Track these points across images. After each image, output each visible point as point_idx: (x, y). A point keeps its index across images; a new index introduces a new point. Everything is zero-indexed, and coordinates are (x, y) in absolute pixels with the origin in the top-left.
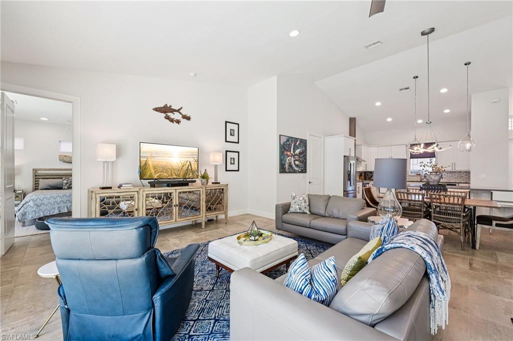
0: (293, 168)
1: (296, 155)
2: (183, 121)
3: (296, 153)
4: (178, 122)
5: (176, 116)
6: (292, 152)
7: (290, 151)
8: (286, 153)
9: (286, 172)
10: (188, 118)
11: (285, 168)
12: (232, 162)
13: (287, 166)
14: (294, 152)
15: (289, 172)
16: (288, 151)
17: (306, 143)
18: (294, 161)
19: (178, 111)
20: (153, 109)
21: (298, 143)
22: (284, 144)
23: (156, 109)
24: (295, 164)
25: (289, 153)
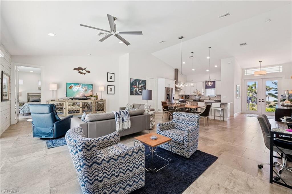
0: (138, 93)
1: (140, 87)
2: (87, 73)
3: (139, 86)
4: (84, 74)
5: (84, 71)
6: (137, 86)
7: (136, 86)
8: (133, 86)
9: (134, 95)
10: (89, 72)
11: (133, 93)
12: (111, 90)
13: (134, 92)
14: (138, 86)
15: (136, 95)
16: (135, 85)
17: (146, 82)
18: (139, 90)
19: (84, 69)
20: (73, 69)
21: (141, 82)
22: (132, 82)
23: (75, 69)
24: (139, 91)
25: (135, 86)
